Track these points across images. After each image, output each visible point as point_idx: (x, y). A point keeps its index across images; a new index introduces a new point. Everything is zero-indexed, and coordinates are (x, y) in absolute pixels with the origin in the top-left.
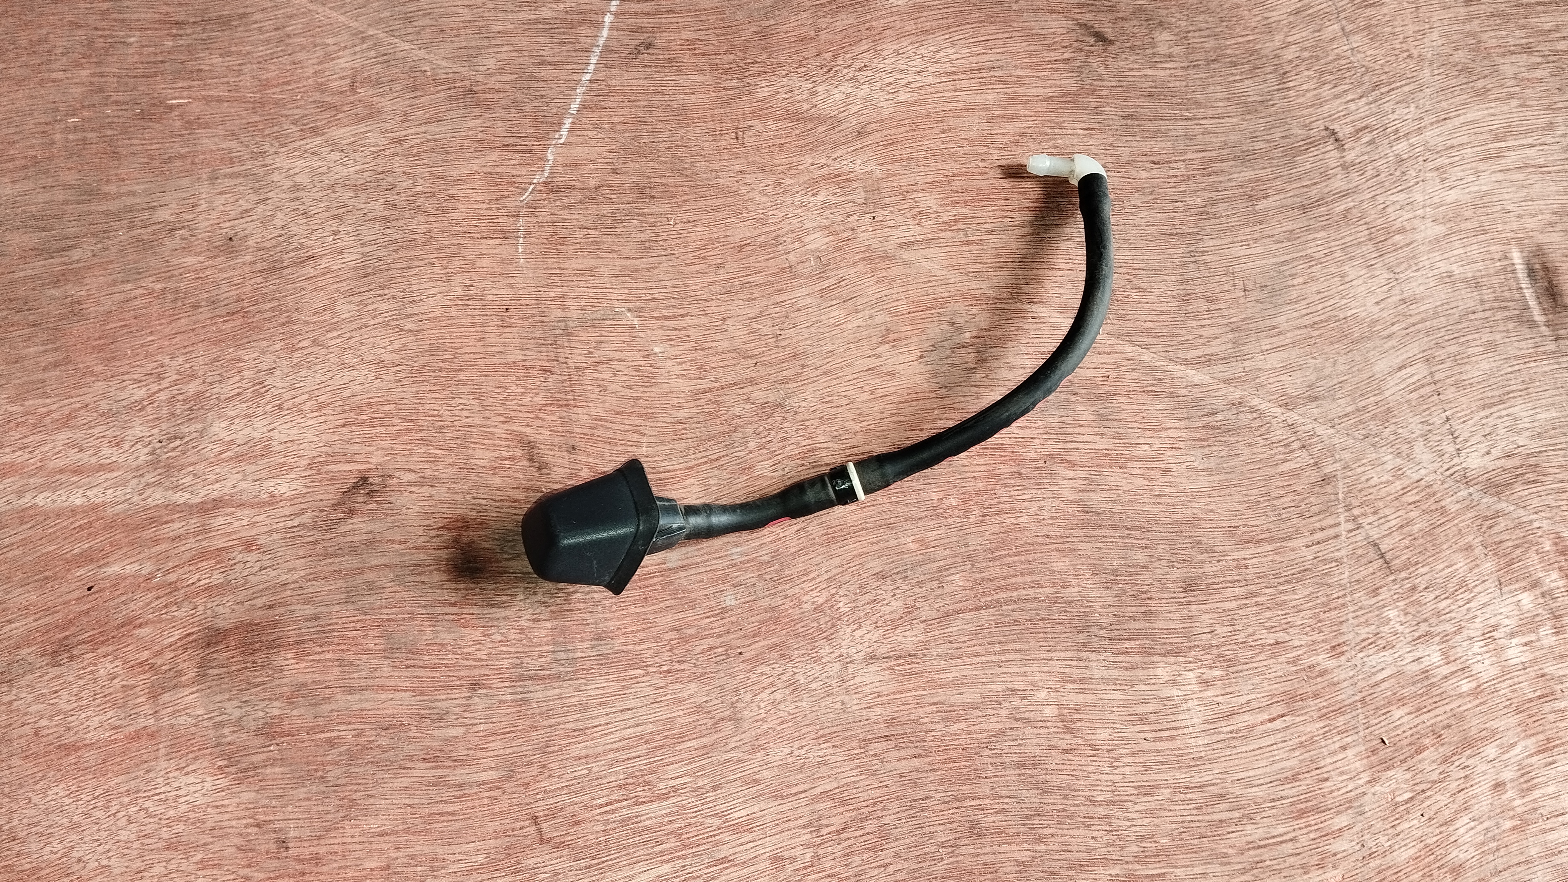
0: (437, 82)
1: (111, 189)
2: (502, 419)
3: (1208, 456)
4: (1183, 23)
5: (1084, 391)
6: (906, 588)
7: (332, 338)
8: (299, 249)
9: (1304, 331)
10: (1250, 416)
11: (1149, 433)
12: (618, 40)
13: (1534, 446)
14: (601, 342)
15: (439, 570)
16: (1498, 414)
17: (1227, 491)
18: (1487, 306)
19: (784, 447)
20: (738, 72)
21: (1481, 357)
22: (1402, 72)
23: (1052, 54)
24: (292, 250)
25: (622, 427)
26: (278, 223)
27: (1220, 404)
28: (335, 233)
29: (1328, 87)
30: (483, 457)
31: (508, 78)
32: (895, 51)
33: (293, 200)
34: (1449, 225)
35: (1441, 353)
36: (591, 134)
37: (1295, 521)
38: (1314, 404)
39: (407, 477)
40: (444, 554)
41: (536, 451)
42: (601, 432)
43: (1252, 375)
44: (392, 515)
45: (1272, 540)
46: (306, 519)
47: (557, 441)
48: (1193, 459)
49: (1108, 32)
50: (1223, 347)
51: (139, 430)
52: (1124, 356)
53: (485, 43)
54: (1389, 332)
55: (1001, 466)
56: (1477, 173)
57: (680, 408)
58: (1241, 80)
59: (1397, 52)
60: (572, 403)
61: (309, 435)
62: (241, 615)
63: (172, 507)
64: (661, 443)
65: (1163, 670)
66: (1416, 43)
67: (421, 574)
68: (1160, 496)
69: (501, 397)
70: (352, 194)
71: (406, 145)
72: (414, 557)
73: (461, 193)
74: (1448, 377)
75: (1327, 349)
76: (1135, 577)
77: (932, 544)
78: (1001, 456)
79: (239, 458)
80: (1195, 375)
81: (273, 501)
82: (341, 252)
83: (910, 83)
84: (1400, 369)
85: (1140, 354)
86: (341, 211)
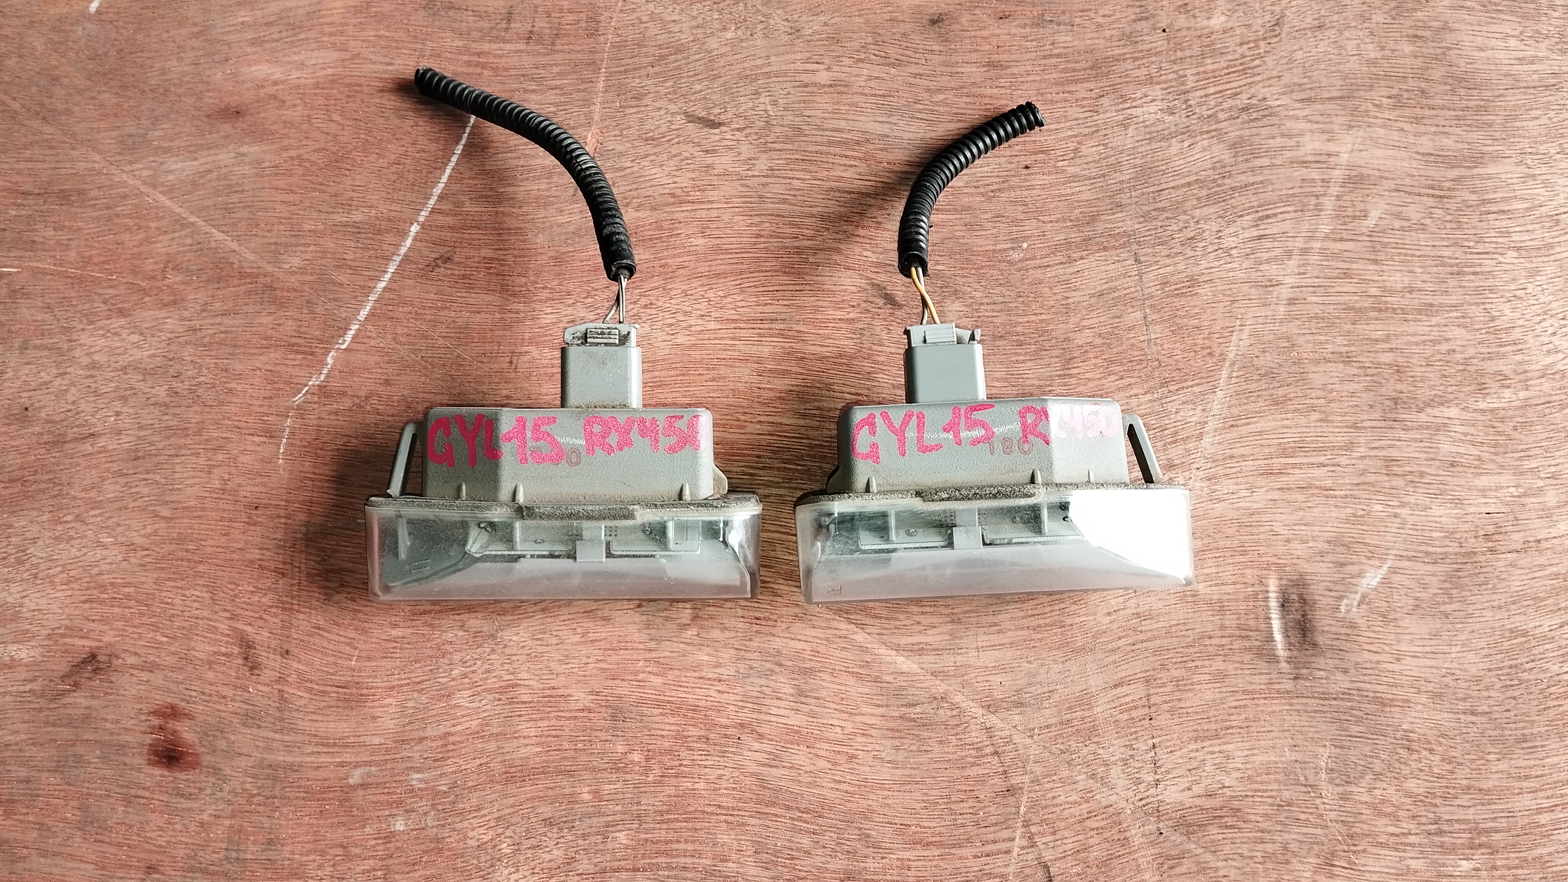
0: (242, 275)
2: (228, 615)
3: (897, 748)
4: (978, 295)
5: (790, 663)
6: (570, 838)
7: (93, 516)
8: (84, 426)
9: (1025, 632)
10: (949, 713)
11: (845, 716)
12: (419, 251)
13: (1240, 789)
14: (337, 551)
15: (140, 754)
16: (1210, 749)
17: (909, 787)
18: (1228, 632)
19: (486, 679)
21: (1206, 686)
22: (1198, 370)
23: (837, 313)
24: (77, 426)
25: (337, 638)
26: (70, 398)
27: (922, 696)
28: (118, 414)
29: (1113, 378)
30: (202, 650)
31: (308, 278)
32: (684, 291)
33: (87, 377)
34: (1206, 541)
35: (1164, 675)
36: (372, 343)
37: (969, 829)
38: (1017, 711)
39: (131, 660)
40: (148, 739)
41: (253, 651)
42: (317, 639)
43: (962, 671)
44: (111, 694)
45: (940, 845)
46: (35, 687)
47: (273, 644)
48: (882, 748)
50: (940, 638)
52: (837, 632)
53: (293, 240)
54: (1114, 645)
55: (691, 728)
56: (1252, 489)
57: (395, 626)
58: (1023, 362)
59: (1197, 348)
60: (296, 607)
61: (55, 607)
64: (369, 659)
66: (1220, 340)
67: (125, 755)
68: (840, 782)
69: (232, 593)
70: (140, 377)
71: (199, 334)
72: (121, 738)
73: (239, 388)
74: (1165, 702)
75: (1044, 655)
76: (796, 862)
77: (606, 798)
78: (693, 718)
80: (904, 663)
81: (11, 665)
82: (119, 433)
83: (690, 326)
84: (1116, 686)
85: (855, 633)
86: (127, 393)
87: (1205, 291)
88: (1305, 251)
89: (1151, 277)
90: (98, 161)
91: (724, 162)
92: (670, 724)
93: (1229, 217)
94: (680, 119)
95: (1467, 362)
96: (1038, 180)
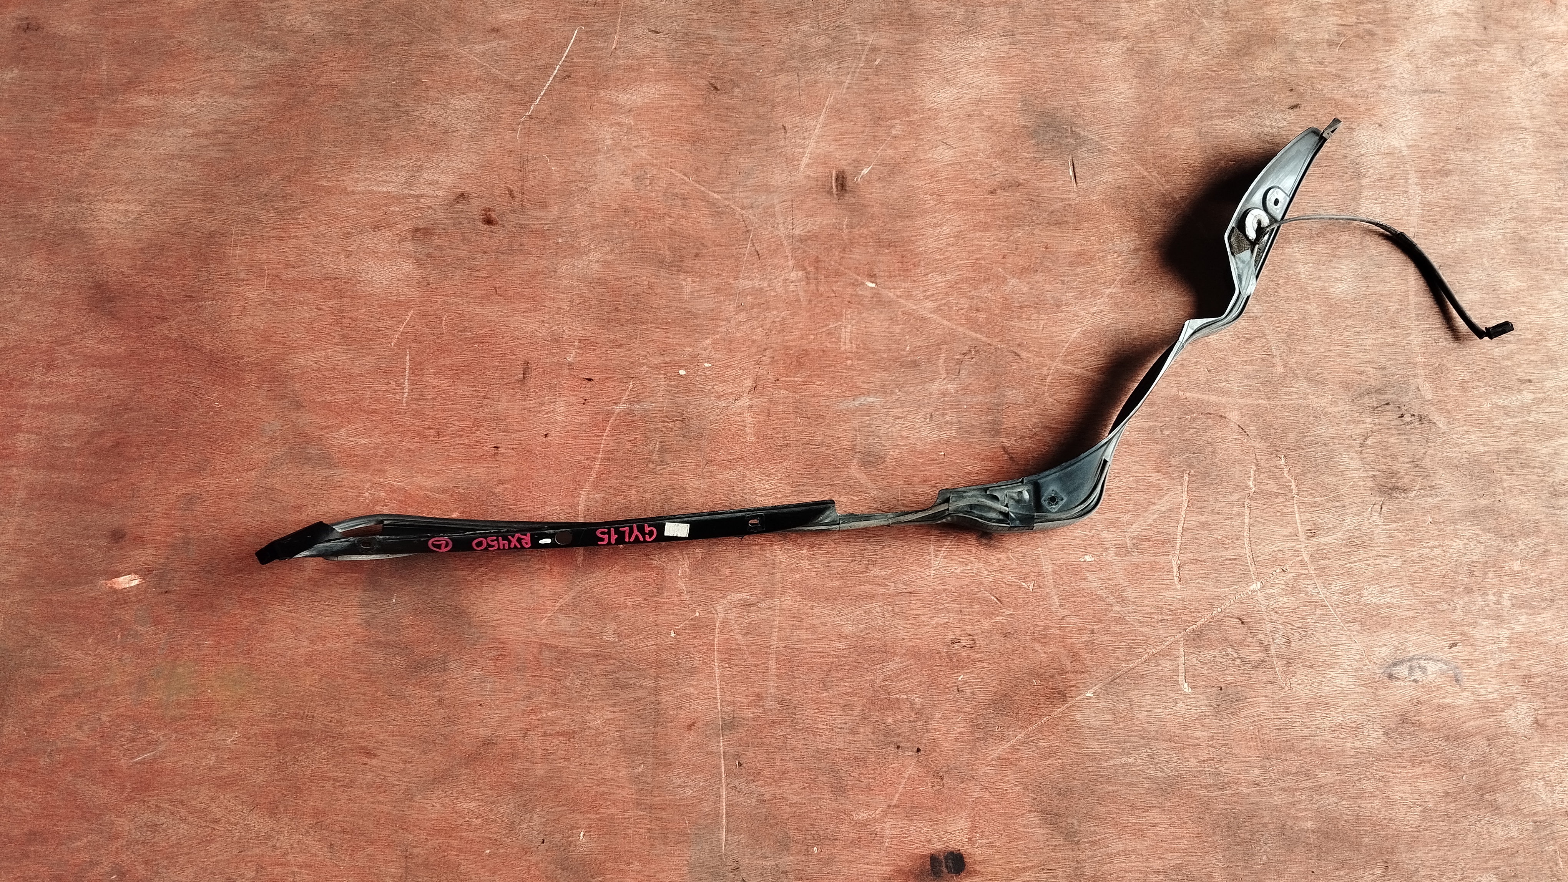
0: (502, 82)
1: (402, 104)
3: (713, 220)
4: (745, 86)
7: (459, 154)
8: (454, 128)
9: (755, 187)
10: (730, 210)
12: (560, 74)
13: (818, 230)
14: (537, 164)
15: (480, 221)
16: (810, 219)
17: (716, 230)
18: (818, 187)
20: (595, 88)
21: (810, 202)
22: (816, 109)
23: (698, 92)
24: (452, 128)
25: (538, 189)
26: (449, 119)
27: (722, 205)
28: (465, 124)
29: (787, 112)
30: (497, 192)
31: (524, 83)
32: (647, 86)
33: (454, 113)
34: (813, 160)
35: (798, 199)
36: (545, 102)
37: (734, 241)
38: (751, 209)
39: (475, 195)
40: (482, 217)
41: (512, 193)
42: (532, 190)
43: (734, 198)
44: (469, 205)
45: (726, 246)
46: (445, 203)
47: (519, 191)
48: (708, 220)
49: (719, 87)
50: (728, 189)
51: (403, 173)
53: (518, 71)
54: (783, 191)
55: (649, 215)
56: (830, 145)
58: (759, 107)
59: (816, 102)
60: (525, 180)
61: (449, 180)
62: (425, 225)
63: (410, 195)
64: (549, 195)
65: (682, 276)
67: (475, 221)
68: (695, 229)
70: (471, 113)
71: (490, 100)
72: (473, 217)
73: (503, 116)
74: (797, 206)
75: (761, 193)
76: (681, 250)
79: (430, 184)
80: (716, 196)
81: (437, 196)
82: (466, 130)
83: (649, 96)
84: (782, 202)
86: (468, 118)
87: (820, 85)
88: (854, 72)
89: (803, 80)
90: (452, 46)
91: (661, 45)
92: (642, 213)
93: (830, 62)
94: (646, 31)
95: (904, 106)
96: (767, 50)
